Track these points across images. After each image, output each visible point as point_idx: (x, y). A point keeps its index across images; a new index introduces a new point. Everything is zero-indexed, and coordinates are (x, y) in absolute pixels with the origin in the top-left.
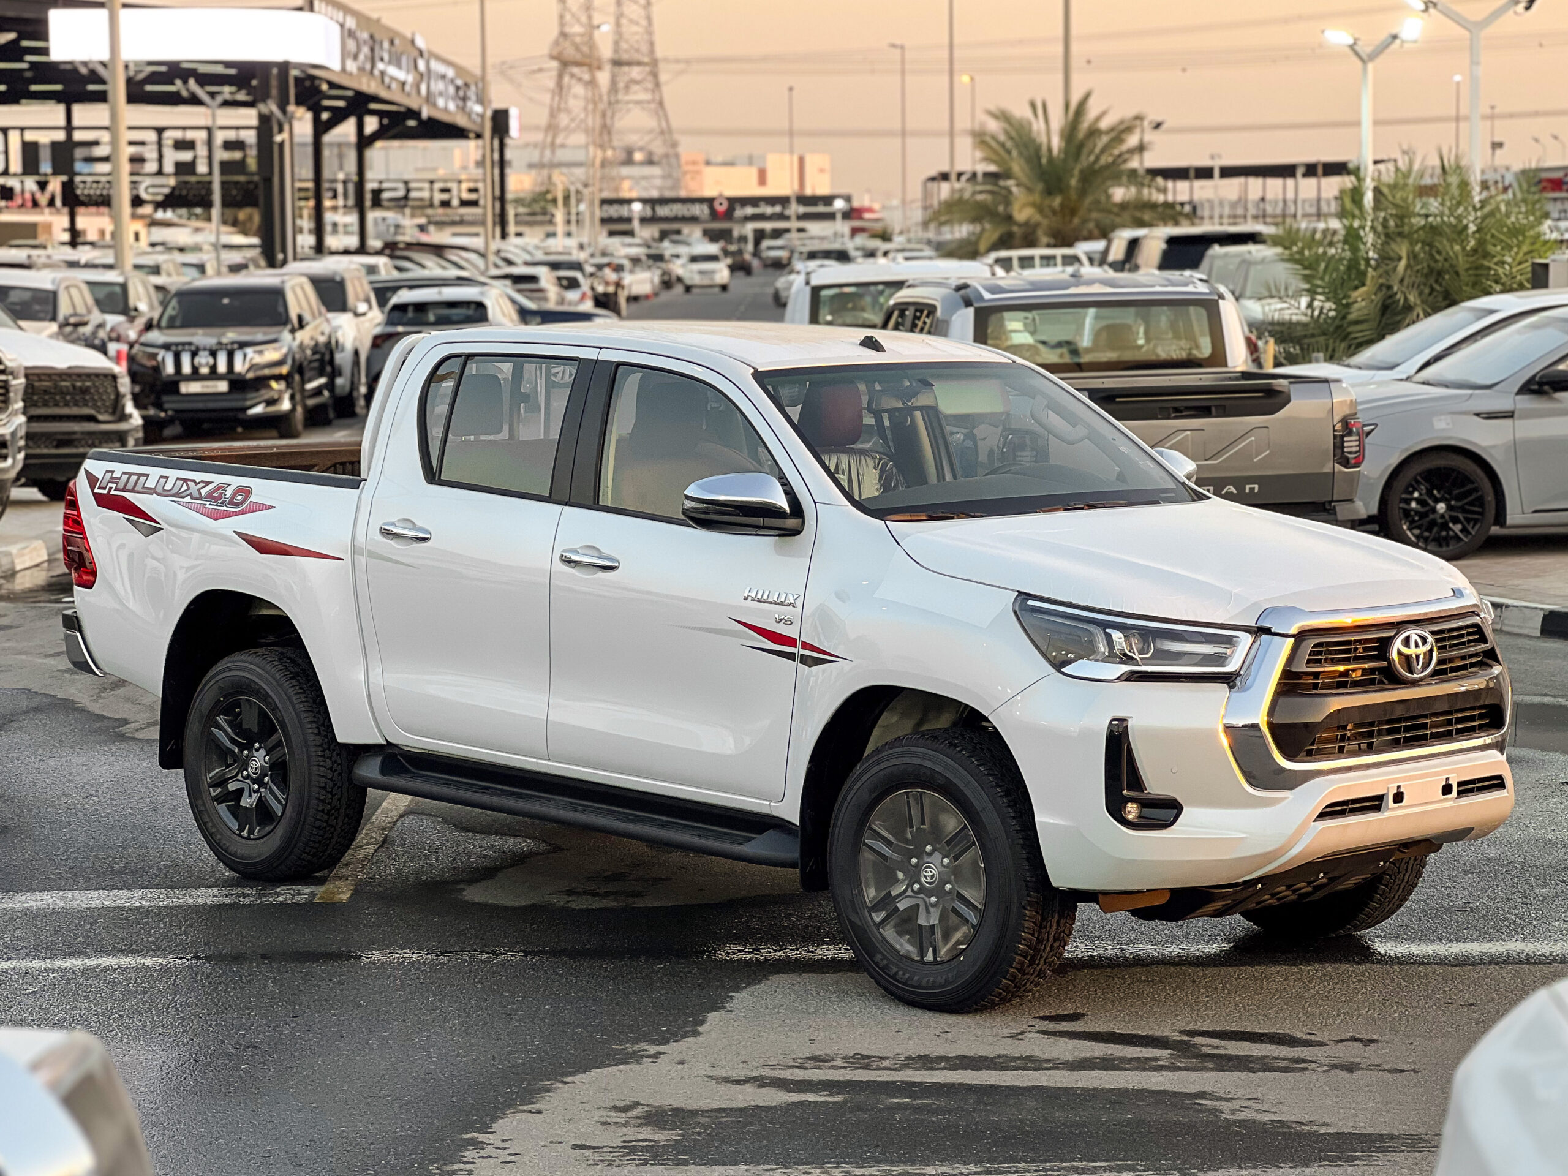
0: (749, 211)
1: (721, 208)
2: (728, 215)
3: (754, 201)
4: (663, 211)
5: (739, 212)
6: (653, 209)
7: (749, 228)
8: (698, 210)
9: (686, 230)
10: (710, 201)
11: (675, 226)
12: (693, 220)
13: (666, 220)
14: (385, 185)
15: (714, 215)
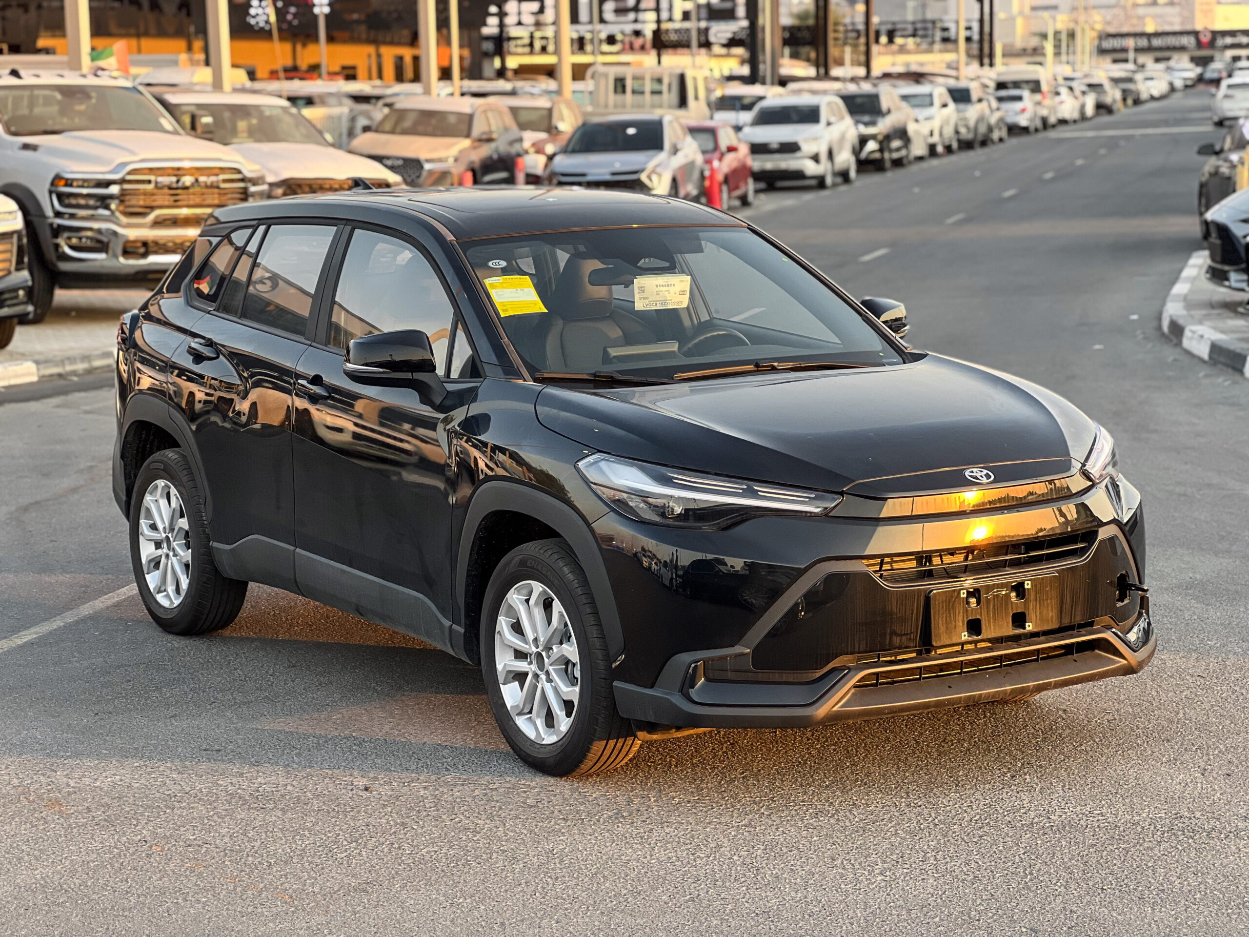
0: (1229, 40)
1: (1205, 38)
2: (1212, 44)
3: (1232, 33)
4: (1156, 42)
5: (1220, 42)
6: (1149, 41)
7: (1230, 53)
8: (1186, 41)
9: (1176, 56)
10: (1196, 34)
11: (1166, 54)
12: (1182, 49)
13: (1160, 49)
14: (899, 26)
15: (1200, 45)
